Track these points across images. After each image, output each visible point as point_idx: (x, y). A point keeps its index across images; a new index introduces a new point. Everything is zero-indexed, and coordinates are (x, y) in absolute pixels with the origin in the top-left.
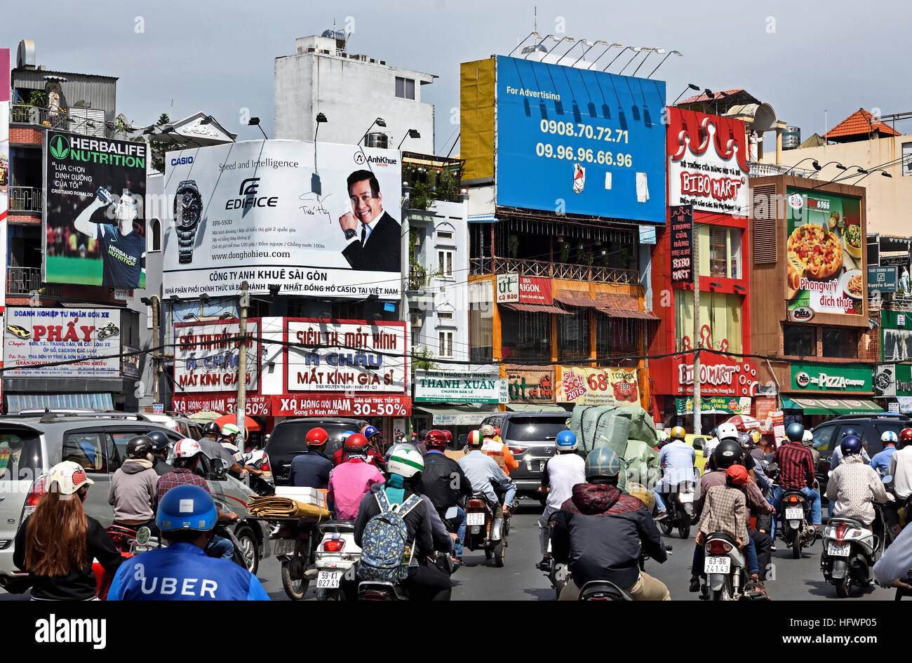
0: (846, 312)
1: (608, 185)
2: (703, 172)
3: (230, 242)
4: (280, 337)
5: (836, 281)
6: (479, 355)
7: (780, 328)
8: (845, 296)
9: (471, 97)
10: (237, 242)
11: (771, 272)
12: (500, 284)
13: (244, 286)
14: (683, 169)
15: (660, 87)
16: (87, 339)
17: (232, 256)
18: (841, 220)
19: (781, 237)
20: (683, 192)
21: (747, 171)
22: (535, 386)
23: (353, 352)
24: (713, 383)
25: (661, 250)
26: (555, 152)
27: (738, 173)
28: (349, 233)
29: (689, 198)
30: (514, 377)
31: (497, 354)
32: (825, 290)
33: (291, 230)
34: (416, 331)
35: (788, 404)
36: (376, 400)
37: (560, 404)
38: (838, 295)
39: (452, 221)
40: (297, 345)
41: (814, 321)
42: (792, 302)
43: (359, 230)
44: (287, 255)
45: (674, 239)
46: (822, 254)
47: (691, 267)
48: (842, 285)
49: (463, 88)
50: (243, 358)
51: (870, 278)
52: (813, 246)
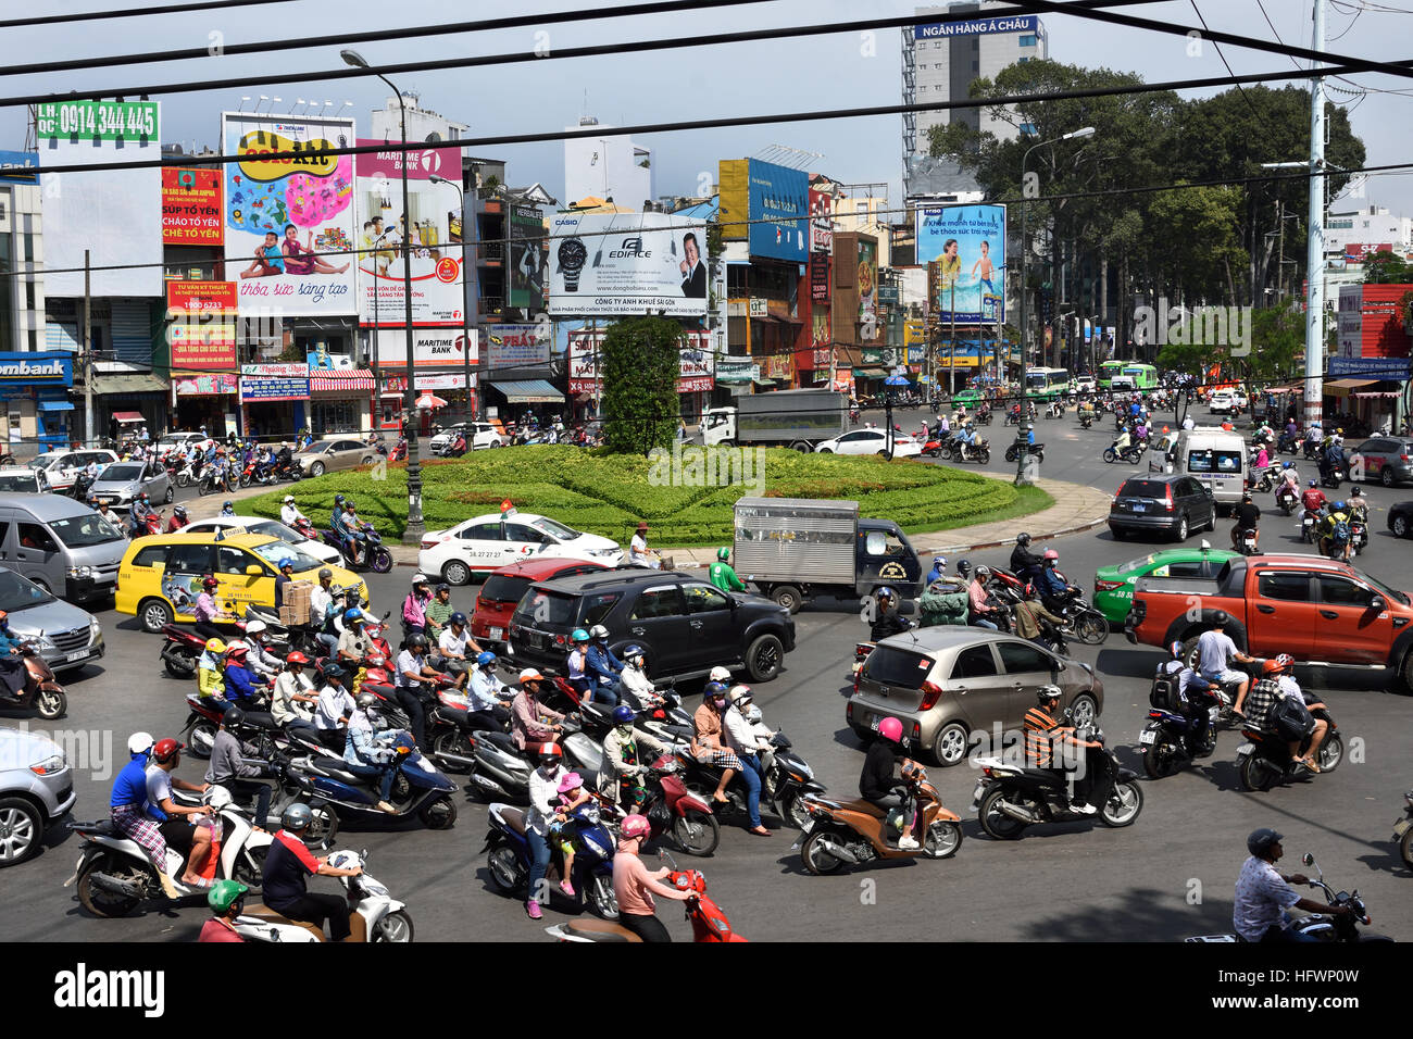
1: (789, 240)
2: (821, 230)
3: (614, 279)
7: (854, 327)
9: (728, 183)
10: (620, 280)
11: (848, 292)
14: (815, 228)
15: (806, 174)
16: (532, 345)
17: (615, 288)
18: (871, 258)
19: (856, 270)
20: (815, 243)
26: (770, 219)
28: (684, 274)
29: (822, 247)
31: (750, 349)
32: (867, 302)
33: (657, 273)
35: (858, 373)
36: (700, 381)
39: (722, 264)
43: (688, 272)
44: (656, 289)
45: (813, 273)
46: (866, 279)
47: (826, 291)
48: (871, 298)
49: (721, 176)
51: (881, 293)
52: (864, 275)
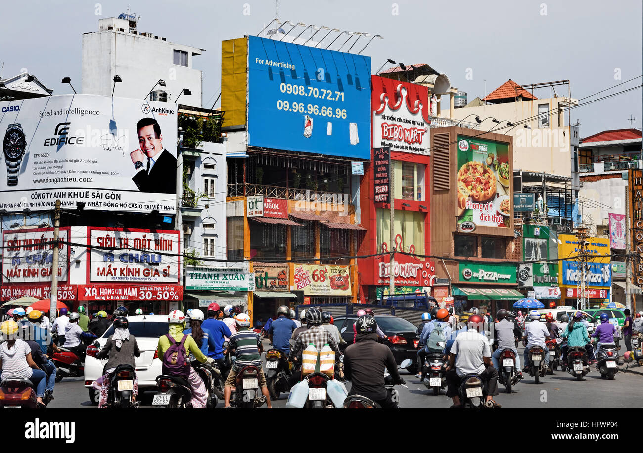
0: (498, 226)
1: (329, 132)
2: (398, 123)
3: (47, 170)
4: (84, 242)
5: (491, 203)
6: (234, 255)
7: (452, 237)
8: (498, 214)
9: (230, 65)
10: (53, 170)
11: (446, 196)
12: (250, 203)
13: (58, 203)
14: (384, 121)
15: (367, 61)
17: (48, 180)
18: (495, 159)
19: (453, 171)
20: (384, 138)
21: (429, 123)
22: (274, 278)
23: (140, 253)
24: (404, 276)
25: (367, 179)
26: (291, 107)
27: (422, 124)
28: (138, 165)
29: (387, 142)
30: (259, 272)
31: (247, 254)
32: (484, 210)
33: (94, 162)
34: (187, 237)
35: (457, 292)
36: (157, 289)
37: (293, 292)
38: (493, 213)
39: (214, 156)
40: (98, 247)
41: (476, 232)
42: (460, 218)
43: (145, 162)
44: (91, 180)
45: (376, 172)
46: (482, 183)
47: (388, 192)
48: (496, 206)
49: (223, 59)
50: (56, 257)
51: (516, 201)
52: (475, 178)
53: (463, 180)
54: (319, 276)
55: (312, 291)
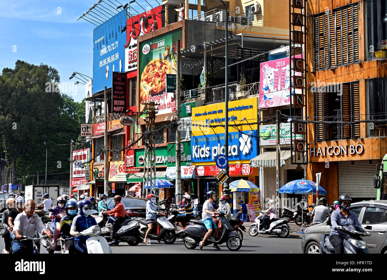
0: (173, 111)
8: (173, 100)
12: (83, 128)
14: (129, 50)
18: (171, 49)
20: (129, 63)
22: (101, 172)
26: (103, 63)
29: (132, 65)
30: (95, 168)
32: (161, 99)
36: (83, 180)
38: (168, 100)
46: (160, 76)
52: (154, 74)
53: (145, 80)
54: (122, 168)
55: (117, 179)
